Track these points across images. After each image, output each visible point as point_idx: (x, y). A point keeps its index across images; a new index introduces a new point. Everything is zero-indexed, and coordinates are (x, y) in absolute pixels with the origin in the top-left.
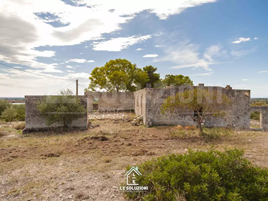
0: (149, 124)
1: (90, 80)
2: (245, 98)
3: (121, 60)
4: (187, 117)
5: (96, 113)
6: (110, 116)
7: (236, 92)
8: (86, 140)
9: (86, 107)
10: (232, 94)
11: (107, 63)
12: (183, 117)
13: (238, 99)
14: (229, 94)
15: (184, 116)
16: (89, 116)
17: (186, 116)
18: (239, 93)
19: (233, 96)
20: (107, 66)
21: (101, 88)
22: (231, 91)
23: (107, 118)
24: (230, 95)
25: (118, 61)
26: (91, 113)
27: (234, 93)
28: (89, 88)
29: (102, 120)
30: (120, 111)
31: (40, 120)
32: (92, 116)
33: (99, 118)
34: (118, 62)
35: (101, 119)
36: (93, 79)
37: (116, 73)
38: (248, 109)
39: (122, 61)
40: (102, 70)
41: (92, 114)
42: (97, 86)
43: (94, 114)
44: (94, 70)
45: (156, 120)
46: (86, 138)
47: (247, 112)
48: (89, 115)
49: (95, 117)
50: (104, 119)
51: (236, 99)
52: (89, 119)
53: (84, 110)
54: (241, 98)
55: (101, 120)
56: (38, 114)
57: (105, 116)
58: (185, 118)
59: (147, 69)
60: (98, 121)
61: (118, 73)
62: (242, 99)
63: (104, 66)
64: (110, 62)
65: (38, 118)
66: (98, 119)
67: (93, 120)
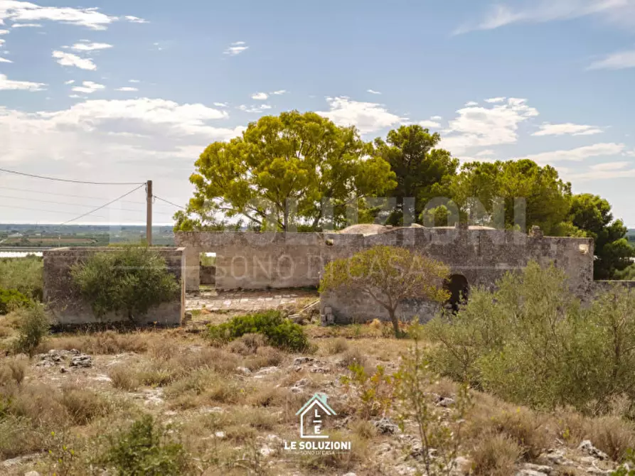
0: (327, 320)
1: (194, 185)
2: (579, 260)
3: (299, 119)
4: (424, 306)
5: (208, 294)
6: (247, 303)
7: (554, 243)
8: (177, 334)
9: (178, 278)
10: (543, 248)
11: (250, 127)
12: (415, 305)
13: (559, 261)
14: (535, 249)
15: (415, 303)
16: (187, 302)
17: (423, 302)
18: (562, 247)
19: (545, 255)
20: (252, 137)
21: (230, 214)
22: (540, 241)
23: (238, 309)
24: (537, 252)
25: (287, 120)
26: (192, 295)
27: (549, 246)
28: (189, 211)
29: (221, 313)
30: (279, 291)
31: (75, 307)
32: (196, 302)
33: (215, 309)
34: (287, 123)
35: (219, 310)
36: (205, 180)
37: (276, 165)
38: (586, 288)
39: (302, 122)
40: (234, 151)
41: (195, 296)
42: (217, 207)
43: (203, 298)
44: (206, 151)
45: (346, 310)
46: (178, 332)
47: (583, 295)
48: (188, 299)
49: (204, 306)
50: (228, 311)
51: (556, 262)
52: (187, 309)
53: (175, 284)
54: (567, 258)
55: (219, 312)
56: (71, 292)
57: (232, 303)
58: (420, 308)
59: (405, 137)
60: (212, 315)
61: (286, 164)
62: (569, 263)
63: (241, 136)
64: (260, 126)
65: (70, 301)
66: (213, 311)
67: (197, 313)
